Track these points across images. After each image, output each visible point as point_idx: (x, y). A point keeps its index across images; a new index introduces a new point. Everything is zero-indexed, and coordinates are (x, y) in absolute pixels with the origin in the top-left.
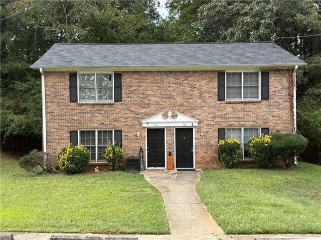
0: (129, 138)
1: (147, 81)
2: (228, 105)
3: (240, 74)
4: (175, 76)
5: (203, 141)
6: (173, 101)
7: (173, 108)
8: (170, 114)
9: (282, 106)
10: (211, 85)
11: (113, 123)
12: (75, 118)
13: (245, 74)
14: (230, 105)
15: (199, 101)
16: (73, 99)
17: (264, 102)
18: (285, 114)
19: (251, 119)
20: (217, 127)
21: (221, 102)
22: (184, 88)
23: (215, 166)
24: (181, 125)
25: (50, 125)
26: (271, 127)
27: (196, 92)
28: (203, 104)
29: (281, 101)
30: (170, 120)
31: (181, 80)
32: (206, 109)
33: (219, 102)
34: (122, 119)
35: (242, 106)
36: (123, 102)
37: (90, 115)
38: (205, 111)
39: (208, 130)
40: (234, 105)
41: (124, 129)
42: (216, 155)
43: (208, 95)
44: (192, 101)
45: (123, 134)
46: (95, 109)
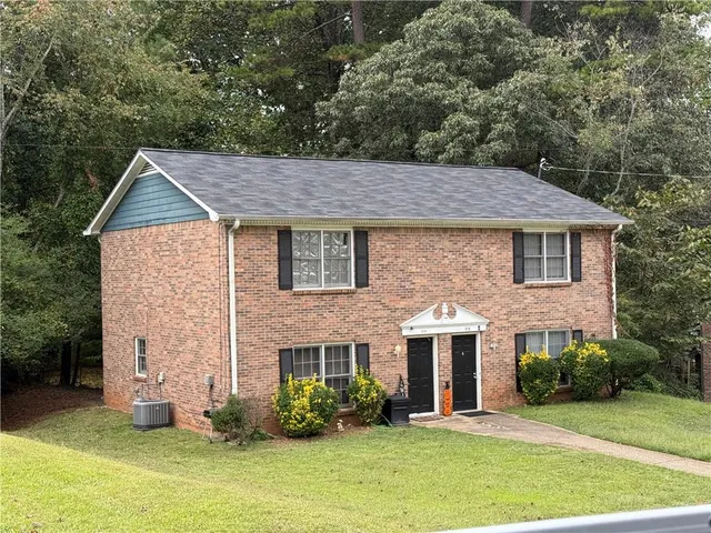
0: (381, 359)
1: (409, 246)
2: (528, 290)
3: (540, 236)
4: (452, 238)
5: (494, 359)
6: (448, 285)
7: (450, 298)
8: (445, 309)
9: (598, 292)
10: (504, 254)
11: (355, 330)
12: (288, 321)
13: (549, 235)
14: (532, 290)
15: (488, 284)
16: (285, 282)
17: (575, 284)
18: (600, 304)
19: (560, 314)
20: (513, 331)
21: (518, 286)
22: (464, 259)
23: (511, 402)
24: (461, 330)
25: (244, 338)
26: (584, 329)
27: (483, 268)
28: (494, 289)
29: (596, 283)
30: (445, 320)
31: (460, 245)
32: (497, 298)
33: (516, 286)
34: (370, 322)
35: (545, 293)
36: (370, 288)
37: (315, 315)
38: (496, 303)
39: (500, 337)
40: (536, 290)
41: (373, 341)
42: (513, 383)
43: (500, 273)
44: (476, 285)
45: (372, 351)
46: (322, 303)
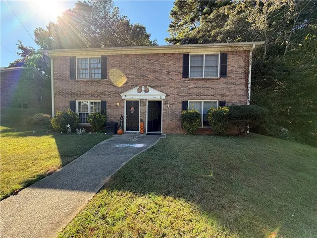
0: (112, 108)
1: (126, 62)
2: (191, 81)
3: (202, 56)
4: (148, 58)
5: (170, 112)
6: (146, 78)
7: (146, 85)
8: (143, 89)
9: (238, 83)
10: (178, 65)
11: (100, 95)
12: (74, 91)
13: (206, 55)
14: (193, 81)
15: (167, 78)
17: (222, 79)
18: (240, 90)
19: (211, 93)
20: (181, 100)
21: (185, 79)
22: (155, 67)
23: (178, 132)
24: (151, 98)
25: (57, 96)
26: (227, 101)
27: (165, 71)
28: (170, 81)
29: (237, 78)
30: (143, 93)
31: (152, 61)
32: (172, 84)
33: (184, 79)
34: (107, 93)
35: (203, 82)
36: (107, 79)
37: (84, 89)
38: (171, 87)
39: (173, 102)
40: (196, 81)
41: (108, 100)
42: (180, 123)
43: (174, 73)
44: (161, 78)
45: (107, 104)
46: (87, 85)
